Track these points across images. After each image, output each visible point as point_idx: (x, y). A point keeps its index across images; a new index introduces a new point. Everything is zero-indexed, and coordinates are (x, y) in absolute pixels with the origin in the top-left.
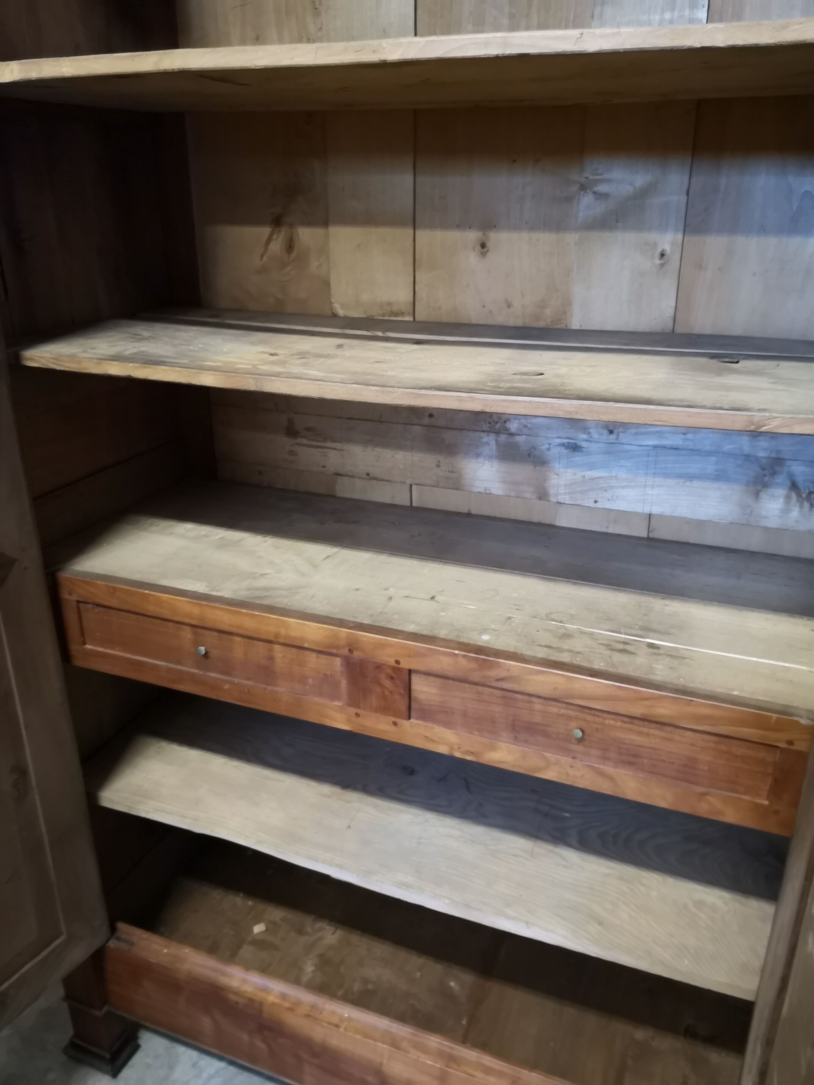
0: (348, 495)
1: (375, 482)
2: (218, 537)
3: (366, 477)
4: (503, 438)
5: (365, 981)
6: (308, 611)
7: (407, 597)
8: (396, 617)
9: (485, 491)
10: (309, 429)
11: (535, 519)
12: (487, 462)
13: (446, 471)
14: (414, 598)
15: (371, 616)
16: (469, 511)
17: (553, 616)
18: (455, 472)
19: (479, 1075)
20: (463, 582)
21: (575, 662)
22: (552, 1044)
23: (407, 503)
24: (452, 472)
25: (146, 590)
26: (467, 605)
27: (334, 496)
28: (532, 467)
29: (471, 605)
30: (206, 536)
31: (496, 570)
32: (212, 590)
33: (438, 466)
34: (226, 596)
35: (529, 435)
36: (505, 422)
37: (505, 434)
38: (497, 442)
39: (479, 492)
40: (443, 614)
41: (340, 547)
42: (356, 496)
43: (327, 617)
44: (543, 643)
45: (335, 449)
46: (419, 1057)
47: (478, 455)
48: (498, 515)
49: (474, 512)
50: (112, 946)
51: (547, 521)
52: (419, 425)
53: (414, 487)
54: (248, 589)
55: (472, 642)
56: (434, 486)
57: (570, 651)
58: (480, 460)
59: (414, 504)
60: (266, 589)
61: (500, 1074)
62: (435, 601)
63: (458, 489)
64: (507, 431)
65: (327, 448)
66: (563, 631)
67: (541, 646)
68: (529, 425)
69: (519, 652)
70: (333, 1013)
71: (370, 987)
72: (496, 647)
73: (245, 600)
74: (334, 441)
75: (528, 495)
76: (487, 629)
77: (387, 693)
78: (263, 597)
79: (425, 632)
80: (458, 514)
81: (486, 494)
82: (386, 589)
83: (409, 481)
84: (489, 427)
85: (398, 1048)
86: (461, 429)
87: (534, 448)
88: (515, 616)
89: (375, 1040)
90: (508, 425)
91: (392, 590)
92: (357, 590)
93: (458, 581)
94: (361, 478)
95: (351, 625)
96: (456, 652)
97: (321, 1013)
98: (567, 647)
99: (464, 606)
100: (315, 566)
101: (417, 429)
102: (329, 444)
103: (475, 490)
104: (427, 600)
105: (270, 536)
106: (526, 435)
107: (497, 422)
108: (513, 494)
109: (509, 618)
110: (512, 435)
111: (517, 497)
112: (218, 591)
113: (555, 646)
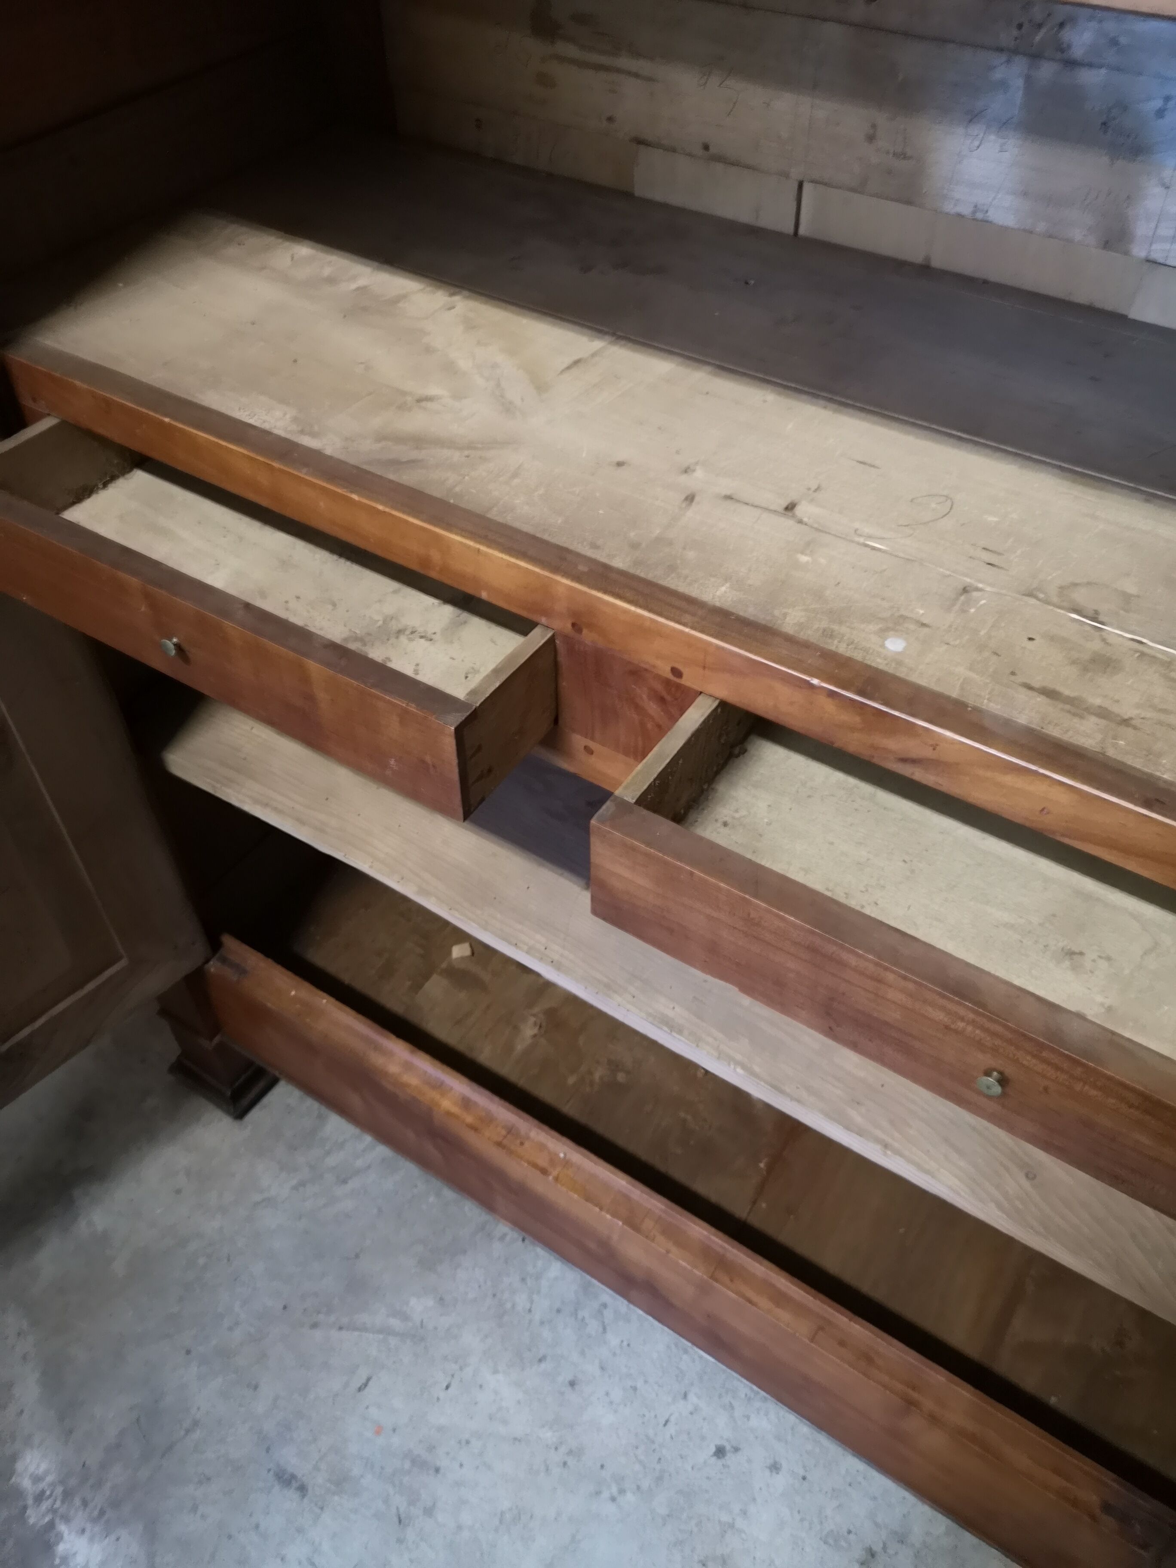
0: (658, 196)
1: (719, 167)
2: (353, 286)
3: (700, 152)
4: (1047, 71)
5: (615, 1066)
6: (493, 515)
7: (729, 498)
8: (691, 554)
9: (974, 212)
10: (581, 19)
11: (1081, 297)
12: (992, 137)
13: (888, 153)
14: (747, 504)
15: (635, 546)
16: (928, 258)
17: (1080, 596)
18: (910, 158)
19: (764, 1303)
20: (873, 466)
21: (1111, 753)
22: (902, 1230)
23: (788, 227)
24: (903, 156)
25: (166, 416)
26: (870, 537)
27: (628, 195)
28: (1105, 159)
29: (881, 539)
30: (331, 280)
31: (960, 439)
32: (302, 432)
33: (871, 139)
34: (328, 451)
35: (1118, 69)
36: (1062, 25)
37: (1053, 60)
38: (1029, 80)
39: (960, 216)
40: (804, 559)
41: (608, 338)
42: (676, 199)
43: (534, 539)
44: (1037, 683)
45: (637, 75)
46: (668, 1252)
47: (973, 117)
48: (994, 276)
49: (936, 263)
50: (212, 970)
51: (1109, 304)
52: (840, 22)
53: (807, 188)
54: (381, 437)
55: (858, 656)
56: (853, 190)
57: (1103, 713)
58: (977, 129)
59: (802, 231)
60: (419, 441)
61: (800, 1310)
62: (794, 516)
63: (909, 202)
64: (1062, 51)
65: (618, 71)
66: (1096, 645)
67: (1030, 688)
68: (1123, 40)
69: (971, 701)
70: (542, 1147)
71: (621, 1077)
72: (914, 678)
73: (365, 467)
74: (636, 53)
75: (1077, 234)
76: (904, 618)
77: (649, 726)
78: (409, 462)
79: (750, 612)
80: (898, 265)
81: (975, 220)
82: (686, 471)
83: (796, 173)
84: (1016, 39)
85: (636, 1228)
86: (942, 41)
87: (1123, 106)
88: (980, 586)
89: (601, 1209)
90: (1068, 35)
91: (699, 473)
92: (620, 464)
93: (861, 462)
94: (690, 155)
95: (582, 568)
96: (815, 681)
97: (522, 1144)
98: (1097, 701)
99: (861, 540)
100: (541, 387)
101: (833, 32)
102: (625, 62)
103: (949, 207)
104: (775, 512)
105: (466, 293)
106: (1111, 68)
107: (1040, 26)
108: (1041, 227)
109: (965, 590)
110: (1072, 64)
111: (1050, 236)
112: (314, 435)
113: (1067, 692)
